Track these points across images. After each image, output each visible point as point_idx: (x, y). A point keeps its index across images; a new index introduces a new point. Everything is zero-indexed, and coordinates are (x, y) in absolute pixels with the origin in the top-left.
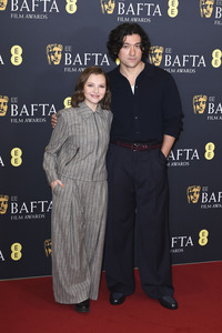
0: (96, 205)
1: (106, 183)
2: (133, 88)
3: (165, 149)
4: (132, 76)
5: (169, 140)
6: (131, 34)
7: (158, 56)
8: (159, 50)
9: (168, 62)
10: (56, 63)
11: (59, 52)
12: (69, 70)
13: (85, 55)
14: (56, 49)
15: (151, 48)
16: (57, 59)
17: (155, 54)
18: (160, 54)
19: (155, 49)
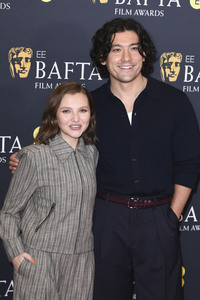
0: (77, 286)
2: (130, 115)
3: (177, 206)
5: (182, 193)
8: (176, 59)
9: (189, 76)
10: (21, 76)
11: (27, 59)
12: (41, 86)
13: (67, 64)
15: (164, 55)
16: (24, 69)
17: (170, 64)
18: (176, 64)
19: (170, 57)
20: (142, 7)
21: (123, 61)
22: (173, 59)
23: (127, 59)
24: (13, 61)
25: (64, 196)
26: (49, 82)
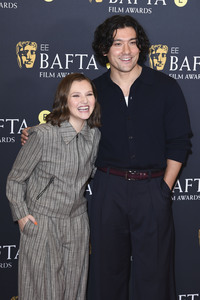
4: (125, 83)
5: (173, 167)
7: (161, 57)
8: (162, 50)
9: (174, 65)
10: (28, 66)
11: (32, 52)
12: (45, 75)
13: (67, 55)
14: (28, 48)
15: (152, 47)
16: (30, 60)
17: (157, 55)
18: (163, 55)
19: (157, 49)
20: (133, 5)
22: (160, 51)
23: (127, 52)
24: (20, 53)
26: (52, 71)
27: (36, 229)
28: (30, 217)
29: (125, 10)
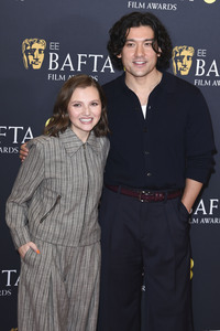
0: (84, 276)
1: (98, 246)
6: (138, 25)
8: (188, 52)
9: (200, 70)
10: (35, 67)
11: (40, 50)
12: (54, 77)
13: (80, 56)
14: (36, 46)
15: (176, 49)
16: (37, 60)
17: (181, 58)
18: (188, 57)
19: (181, 50)
21: (136, 57)
22: (185, 53)
23: (140, 55)
24: (27, 52)
25: (70, 189)
26: (62, 73)
27: (38, 258)
28: (32, 244)
29: (146, 6)
